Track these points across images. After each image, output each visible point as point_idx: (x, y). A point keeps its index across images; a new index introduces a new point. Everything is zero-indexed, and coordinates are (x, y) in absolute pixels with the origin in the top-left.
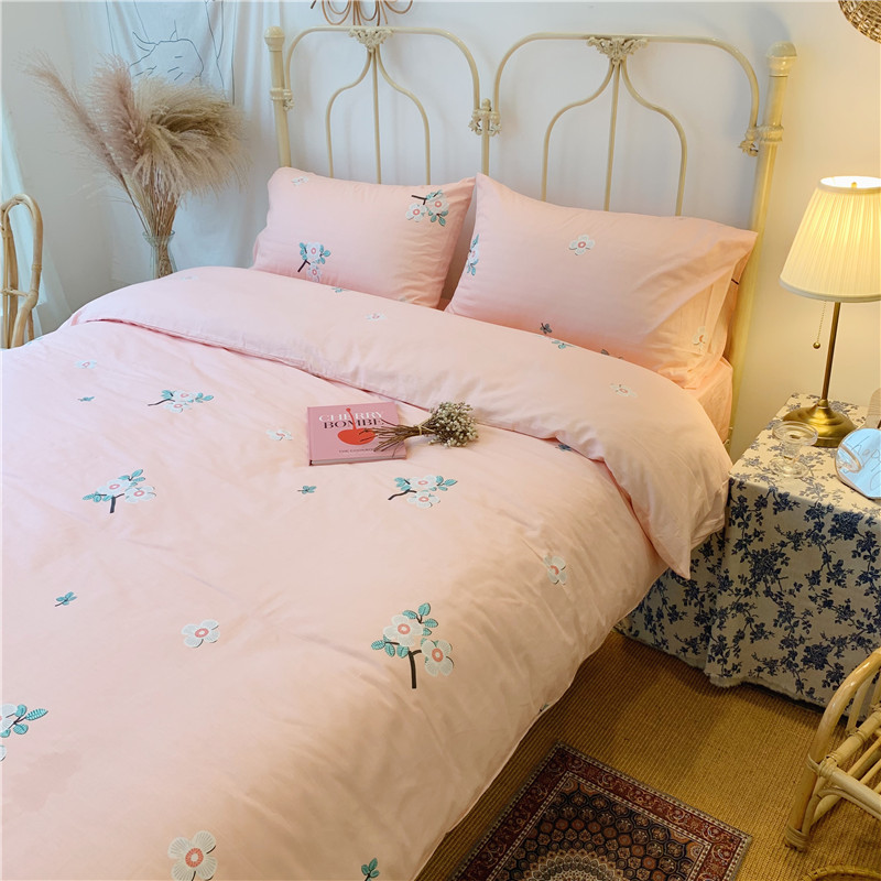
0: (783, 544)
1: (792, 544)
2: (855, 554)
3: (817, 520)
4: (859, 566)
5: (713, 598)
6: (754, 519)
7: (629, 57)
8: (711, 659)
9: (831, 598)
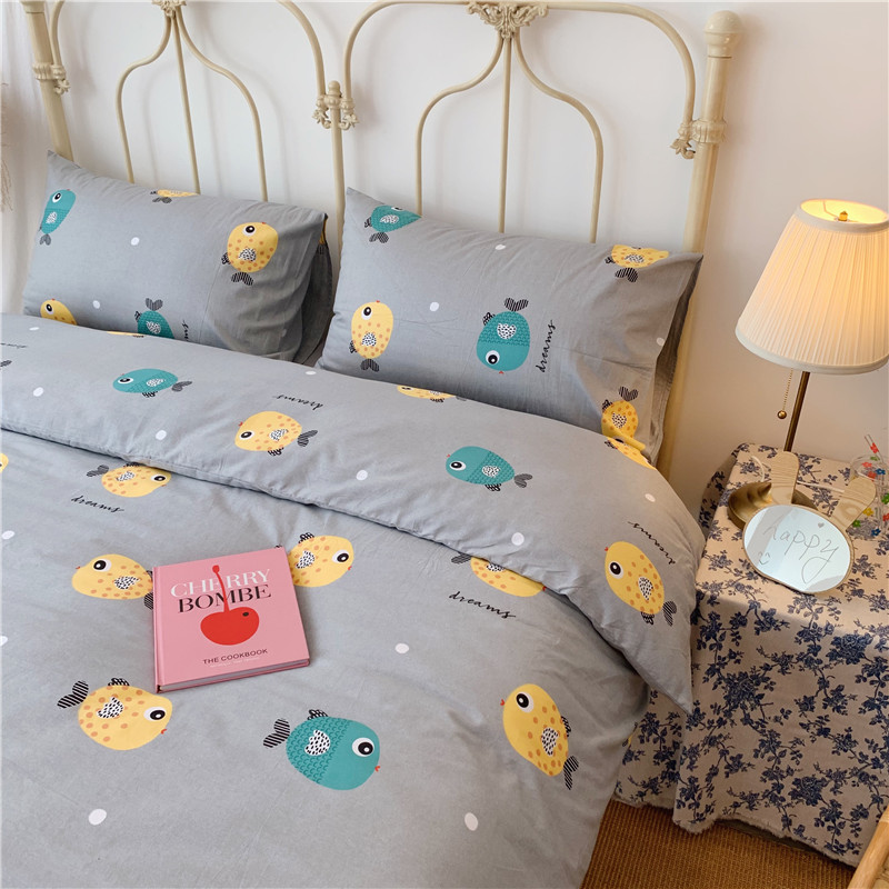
0: (767, 668)
1: (779, 667)
2: (859, 679)
3: (811, 643)
4: (866, 691)
5: (677, 729)
6: (728, 638)
7: (521, 29)
8: (681, 804)
9: (828, 725)
